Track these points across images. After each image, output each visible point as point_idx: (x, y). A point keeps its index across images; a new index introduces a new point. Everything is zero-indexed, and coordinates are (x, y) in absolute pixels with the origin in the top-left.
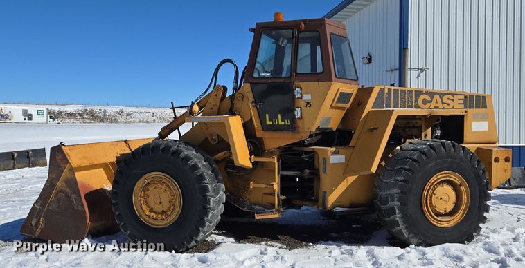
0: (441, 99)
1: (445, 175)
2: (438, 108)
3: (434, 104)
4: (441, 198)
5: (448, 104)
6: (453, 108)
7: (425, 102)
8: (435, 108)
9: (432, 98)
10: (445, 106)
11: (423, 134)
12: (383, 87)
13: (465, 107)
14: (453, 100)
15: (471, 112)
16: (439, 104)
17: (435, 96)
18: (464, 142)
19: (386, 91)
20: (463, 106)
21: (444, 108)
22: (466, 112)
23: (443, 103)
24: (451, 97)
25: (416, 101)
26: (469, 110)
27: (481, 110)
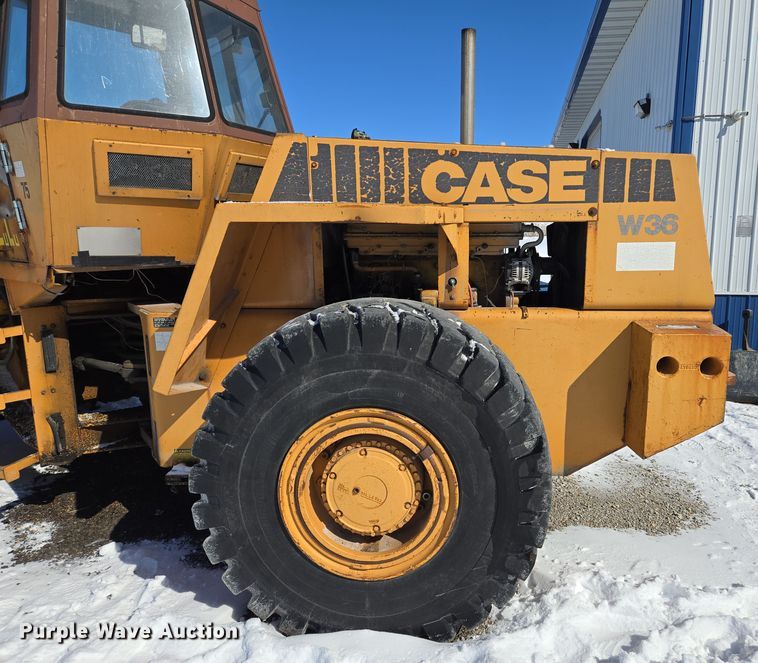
0: (502, 172)
1: (364, 420)
2: (489, 200)
3: (475, 190)
4: (356, 490)
5: (528, 190)
6: (545, 200)
7: (444, 183)
8: (481, 201)
9: (469, 173)
10: (515, 194)
11: (442, 280)
12: (301, 140)
13: (591, 197)
14: (545, 177)
15: (610, 213)
16: (496, 190)
17: (480, 165)
18: (586, 303)
19: (313, 151)
20: (581, 194)
21: (512, 202)
22: (592, 212)
23: (507, 184)
24: (538, 167)
25: (416, 179)
26: (604, 207)
27: (652, 207)
